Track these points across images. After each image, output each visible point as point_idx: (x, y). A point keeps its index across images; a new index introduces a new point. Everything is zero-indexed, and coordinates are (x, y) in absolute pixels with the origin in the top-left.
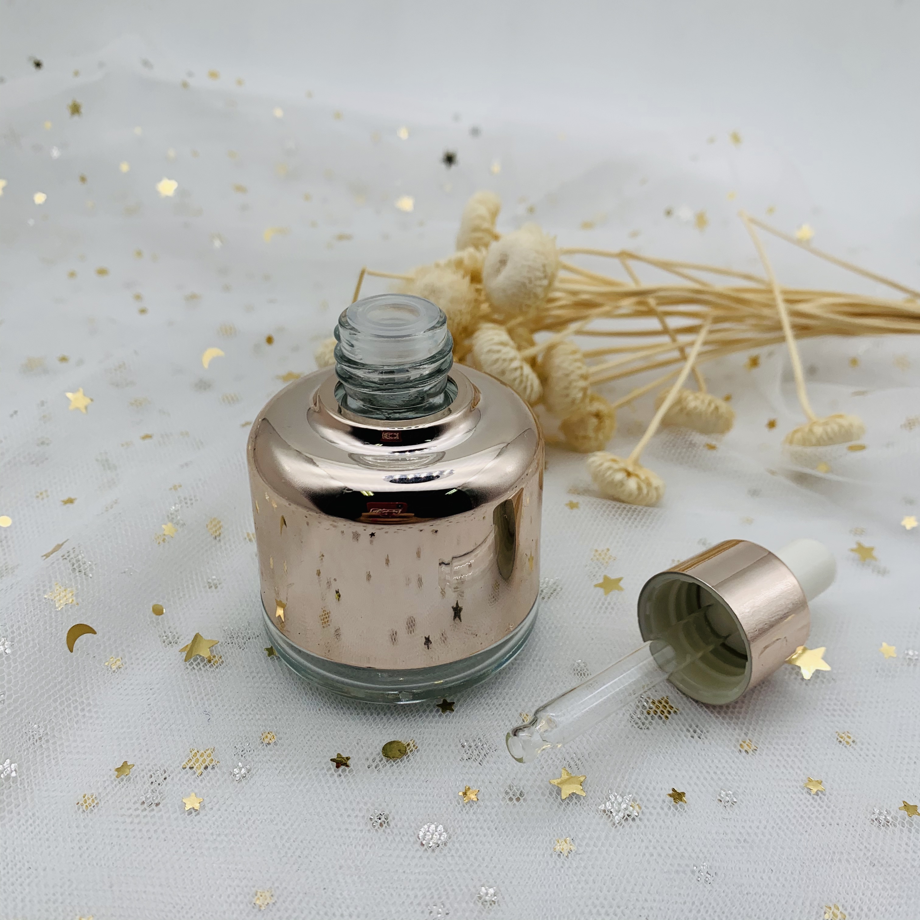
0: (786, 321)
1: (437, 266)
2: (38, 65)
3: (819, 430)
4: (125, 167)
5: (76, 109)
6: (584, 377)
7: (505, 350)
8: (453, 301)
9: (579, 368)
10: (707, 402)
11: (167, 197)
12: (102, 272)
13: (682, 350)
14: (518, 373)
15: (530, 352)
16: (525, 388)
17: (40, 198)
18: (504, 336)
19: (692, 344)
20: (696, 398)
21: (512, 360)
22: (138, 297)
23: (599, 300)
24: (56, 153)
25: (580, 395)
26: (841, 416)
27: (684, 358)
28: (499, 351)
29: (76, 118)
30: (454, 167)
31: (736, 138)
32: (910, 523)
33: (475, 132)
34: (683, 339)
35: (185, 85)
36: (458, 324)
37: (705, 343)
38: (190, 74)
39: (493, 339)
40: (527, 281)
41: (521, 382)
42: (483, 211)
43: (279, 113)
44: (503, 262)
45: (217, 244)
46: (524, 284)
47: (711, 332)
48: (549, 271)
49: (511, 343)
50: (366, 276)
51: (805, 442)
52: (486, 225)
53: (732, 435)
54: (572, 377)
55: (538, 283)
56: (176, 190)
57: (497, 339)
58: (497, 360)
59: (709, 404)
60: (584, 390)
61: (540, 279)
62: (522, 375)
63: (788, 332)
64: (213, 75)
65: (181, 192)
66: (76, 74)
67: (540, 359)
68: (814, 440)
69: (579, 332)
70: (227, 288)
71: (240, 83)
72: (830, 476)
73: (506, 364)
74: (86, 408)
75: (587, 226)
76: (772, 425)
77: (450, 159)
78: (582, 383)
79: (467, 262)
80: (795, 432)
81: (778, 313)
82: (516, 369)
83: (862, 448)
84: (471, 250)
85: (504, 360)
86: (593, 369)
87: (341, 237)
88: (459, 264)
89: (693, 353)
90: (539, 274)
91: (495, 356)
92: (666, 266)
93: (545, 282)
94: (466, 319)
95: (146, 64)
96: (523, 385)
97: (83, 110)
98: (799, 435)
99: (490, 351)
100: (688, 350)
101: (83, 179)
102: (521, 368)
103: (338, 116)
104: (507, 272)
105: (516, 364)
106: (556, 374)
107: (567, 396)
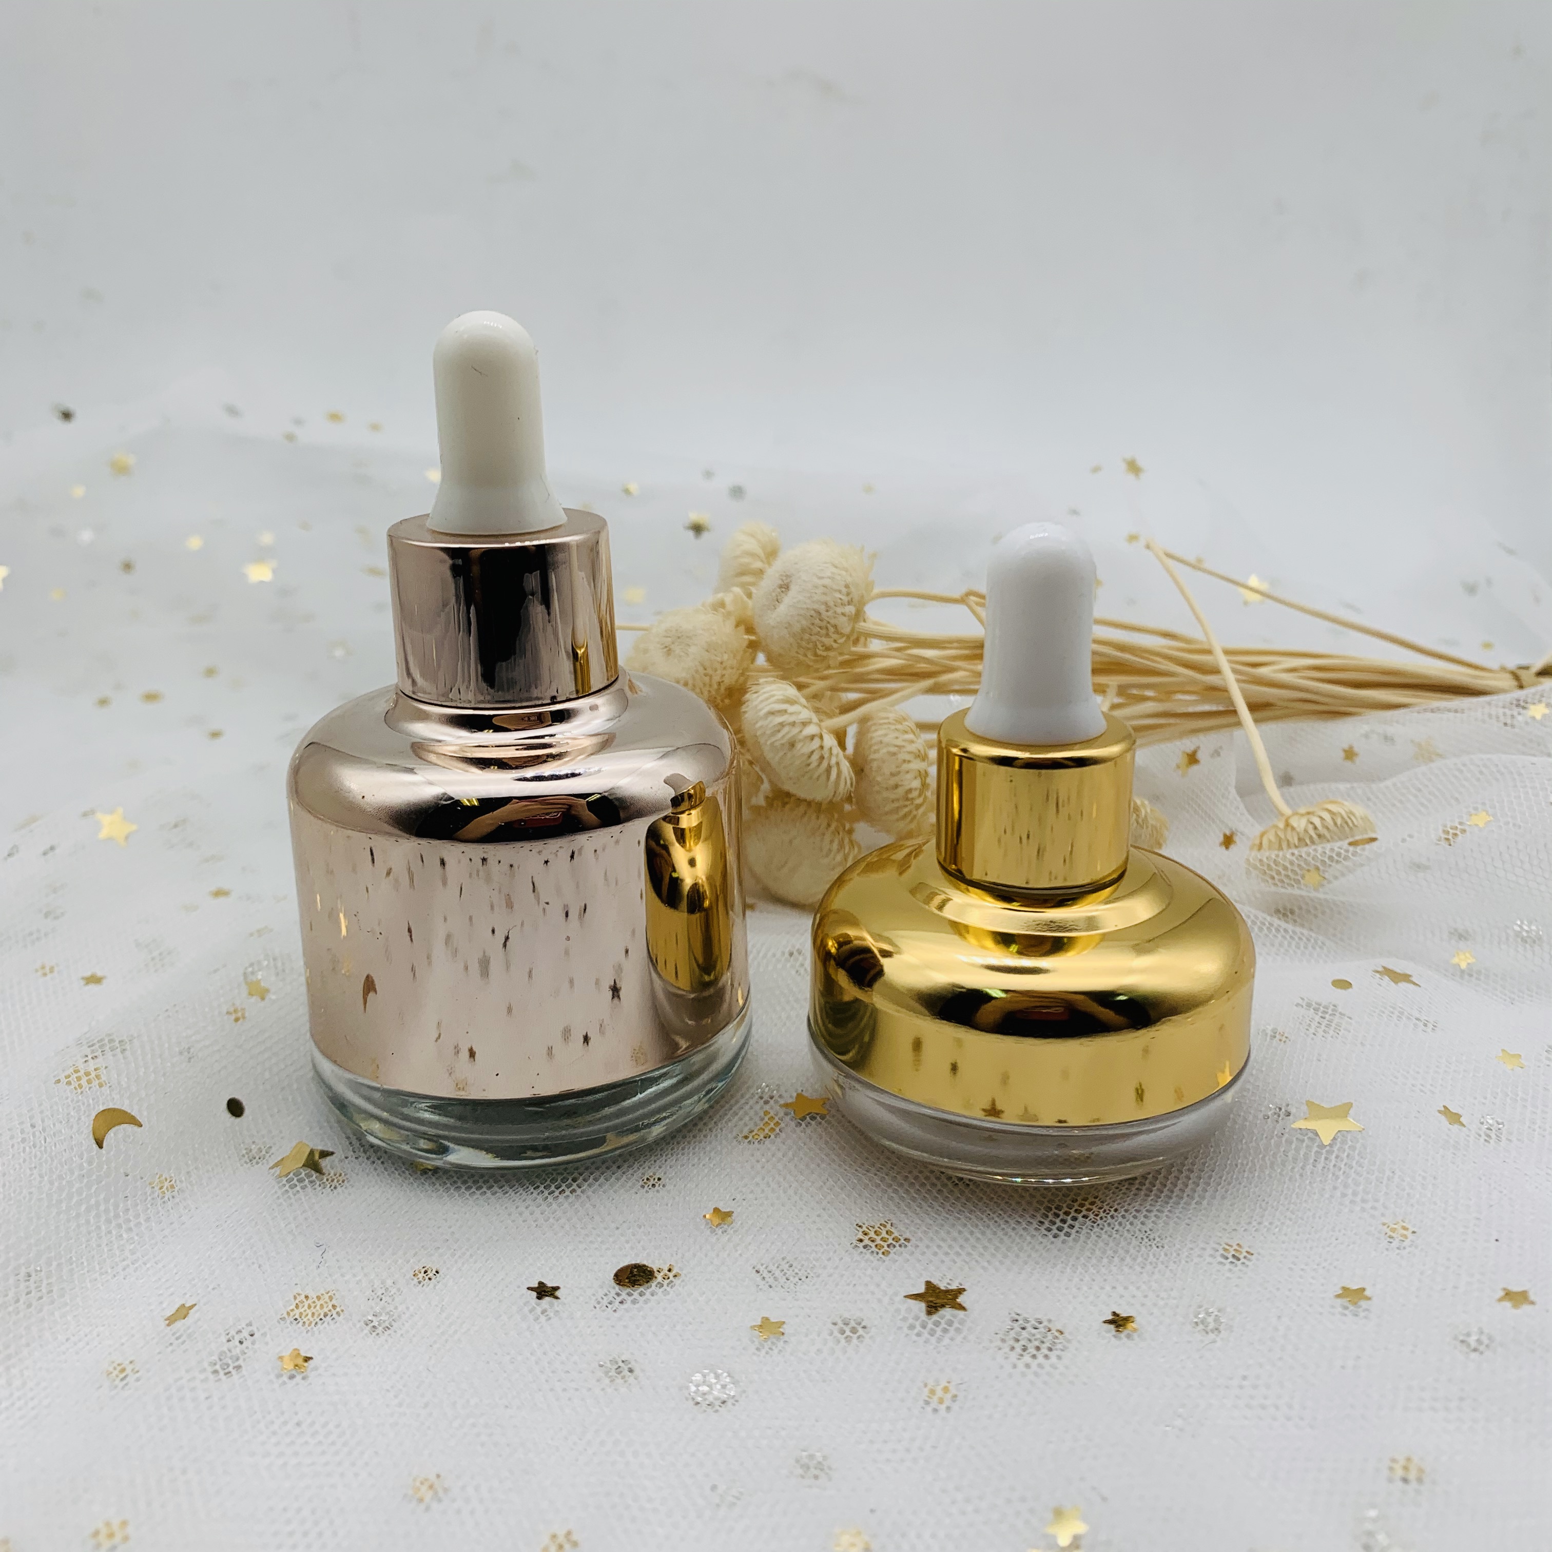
0: (1236, 689)
2: (67, 416)
3: (1300, 824)
4: (195, 543)
7: (791, 709)
8: (710, 649)
11: (260, 584)
12: (151, 697)
14: (816, 743)
15: (834, 722)
16: (828, 770)
18: (791, 692)
21: (804, 724)
24: (86, 536)
25: (916, 784)
26: (1333, 801)
28: (784, 712)
29: (122, 482)
30: (705, 535)
31: (1134, 468)
32: (1464, 959)
33: (737, 492)
35: (290, 437)
36: (720, 683)
38: (298, 423)
39: (773, 695)
40: (822, 608)
41: (822, 758)
43: (434, 476)
44: (785, 587)
46: (818, 614)
48: (855, 595)
49: (805, 703)
51: (1281, 844)
54: (902, 756)
55: (839, 610)
56: (272, 576)
57: (780, 693)
58: (782, 725)
61: (843, 604)
62: (822, 747)
64: (335, 417)
68: (1295, 840)
71: (376, 429)
73: (795, 730)
74: (128, 836)
76: (1228, 841)
77: (698, 529)
79: (730, 607)
80: (1265, 832)
82: (812, 737)
83: (1371, 841)
84: (736, 590)
85: (793, 724)
90: (841, 597)
91: (778, 720)
93: (850, 609)
95: (232, 411)
96: (825, 764)
97: (133, 471)
99: (772, 713)
101: (127, 567)
102: (822, 737)
104: (791, 600)
105: (810, 731)
106: (876, 756)
107: (896, 786)
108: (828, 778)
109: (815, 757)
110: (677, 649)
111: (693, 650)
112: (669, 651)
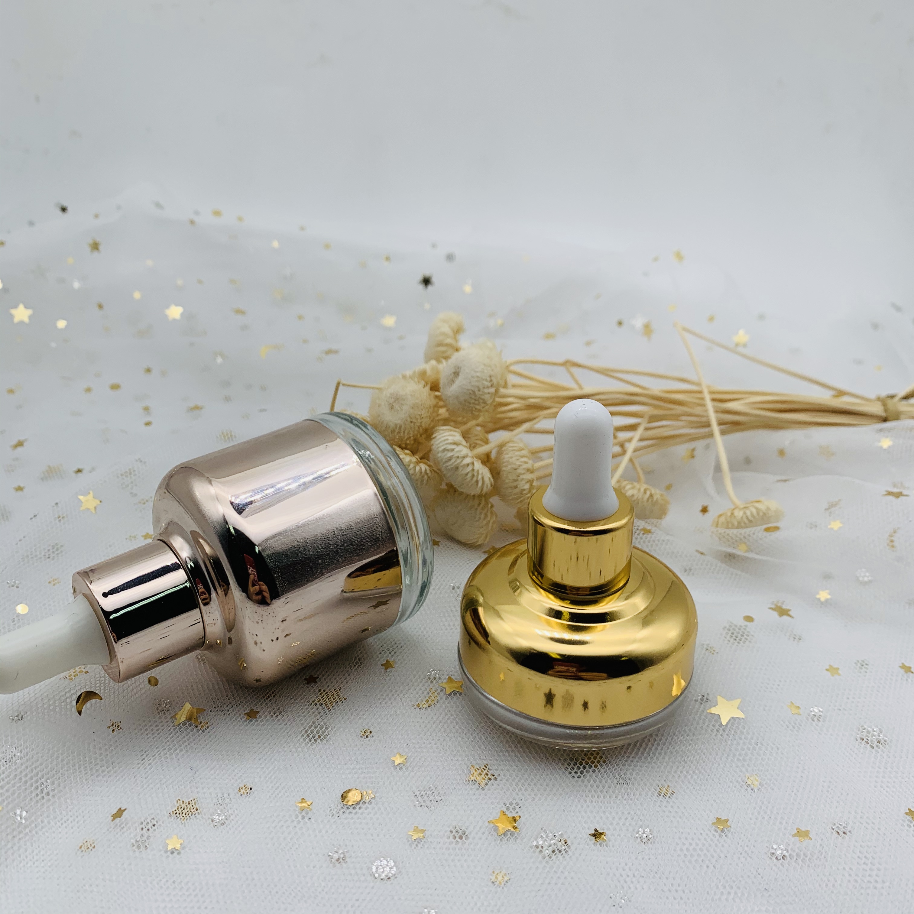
0: (713, 418)
1: (404, 377)
2: (64, 209)
3: (739, 514)
4: (137, 295)
5: (95, 246)
6: (530, 471)
7: (457, 448)
8: (414, 407)
9: (526, 463)
10: (642, 490)
11: (174, 320)
12: (115, 387)
13: (622, 445)
14: (470, 468)
15: (483, 449)
16: (477, 482)
17: (61, 324)
18: (458, 437)
19: (630, 440)
20: (633, 488)
21: (464, 457)
22: (146, 409)
23: (547, 403)
24: (76, 285)
25: (527, 486)
26: (759, 502)
27: (624, 452)
28: (453, 450)
29: (96, 253)
30: (430, 287)
31: (679, 256)
32: (824, 595)
33: (450, 257)
34: (623, 435)
35: (192, 222)
36: (419, 427)
37: (641, 440)
38: (197, 213)
39: (447, 440)
40: (476, 389)
41: (473, 476)
42: (446, 329)
43: (276, 244)
44: (456, 374)
45: (219, 360)
46: (474, 392)
47: (647, 429)
49: (464, 442)
50: (341, 387)
51: (728, 525)
52: (449, 341)
53: (669, 520)
54: (519, 471)
55: (486, 391)
56: (182, 314)
57: (451, 439)
58: (451, 458)
59: (645, 492)
60: (531, 482)
61: (488, 387)
62: (473, 470)
63: (716, 429)
64: (217, 213)
65: (187, 316)
66: (97, 216)
67: (493, 456)
68: (736, 524)
69: (528, 431)
70: (227, 399)
71: (240, 219)
72: (750, 555)
73: (459, 461)
74: (95, 508)
75: (549, 336)
76: (704, 510)
77: (426, 281)
78: (529, 476)
79: (429, 372)
80: (720, 516)
81: (706, 411)
82: (468, 465)
83: (777, 528)
84: (433, 362)
85: (458, 457)
86: (538, 464)
87: (329, 352)
88: (423, 374)
89: (630, 447)
90: (487, 384)
91: (449, 454)
92: (605, 372)
93: (492, 390)
94: (426, 423)
95: (158, 205)
96: (475, 479)
97: (101, 247)
98: (722, 519)
99: (444, 450)
100: (627, 445)
101: (100, 306)
102: (473, 464)
103: (327, 246)
104: (459, 382)
105: (467, 461)
106: (506, 469)
107: (516, 487)
108: (477, 485)
109: (469, 475)
110: (397, 407)
111: (405, 408)
112: (392, 407)
